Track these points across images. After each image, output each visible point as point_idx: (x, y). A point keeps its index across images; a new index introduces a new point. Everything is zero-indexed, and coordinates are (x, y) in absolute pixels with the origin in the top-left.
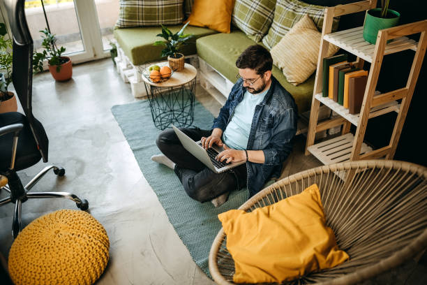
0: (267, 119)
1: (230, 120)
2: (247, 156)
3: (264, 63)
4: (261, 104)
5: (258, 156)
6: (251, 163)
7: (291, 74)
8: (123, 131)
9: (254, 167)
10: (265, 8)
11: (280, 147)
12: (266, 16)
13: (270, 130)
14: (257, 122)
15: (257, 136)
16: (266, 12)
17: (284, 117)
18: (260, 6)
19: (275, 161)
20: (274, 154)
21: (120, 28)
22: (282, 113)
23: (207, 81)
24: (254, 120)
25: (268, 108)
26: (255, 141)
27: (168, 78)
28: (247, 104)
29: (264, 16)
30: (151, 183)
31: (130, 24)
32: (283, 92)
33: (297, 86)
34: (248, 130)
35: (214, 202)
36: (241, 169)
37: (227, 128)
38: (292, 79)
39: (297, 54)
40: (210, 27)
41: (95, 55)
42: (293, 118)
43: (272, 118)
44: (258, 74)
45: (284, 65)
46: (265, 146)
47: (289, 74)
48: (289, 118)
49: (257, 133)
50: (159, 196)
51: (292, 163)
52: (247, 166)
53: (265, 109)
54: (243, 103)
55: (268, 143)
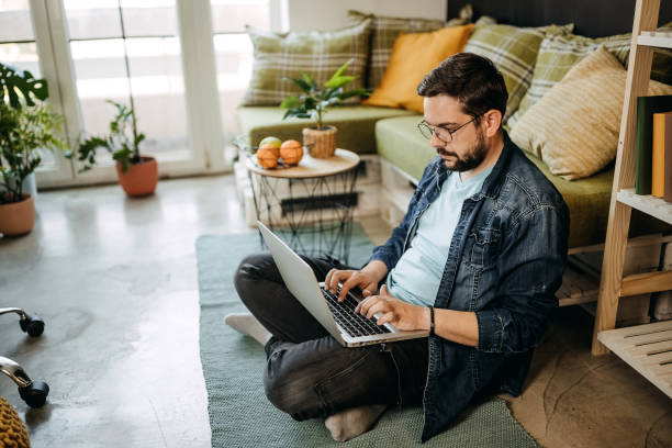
0: (486, 232)
1: (408, 246)
2: (433, 321)
3: (484, 89)
4: (476, 196)
5: (462, 326)
6: (441, 342)
7: (559, 155)
8: (200, 273)
9: (447, 349)
10: (515, 62)
11: (520, 306)
12: (519, 76)
13: (496, 259)
14: (462, 238)
15: (462, 274)
16: (518, 70)
17: (530, 224)
18: (507, 58)
19: (506, 342)
20: (504, 320)
21: (247, 106)
22: (525, 214)
23: (393, 204)
24: (457, 235)
25: (491, 205)
26: (459, 290)
27: (295, 165)
28: (447, 201)
29: (514, 77)
30: (208, 370)
31: (263, 99)
32: (534, 173)
33: (573, 180)
34: (442, 260)
35: (332, 423)
36: (414, 349)
37: (400, 264)
38: (563, 165)
39: (576, 113)
40: (409, 107)
41: (208, 165)
42: (553, 229)
43: (501, 227)
44: (466, 111)
45: (544, 139)
46: (481, 303)
47: (555, 155)
48: (544, 228)
49: (463, 266)
50: (212, 399)
51: (557, 365)
52: (432, 346)
53: (484, 209)
54: (437, 203)
55: (490, 296)
